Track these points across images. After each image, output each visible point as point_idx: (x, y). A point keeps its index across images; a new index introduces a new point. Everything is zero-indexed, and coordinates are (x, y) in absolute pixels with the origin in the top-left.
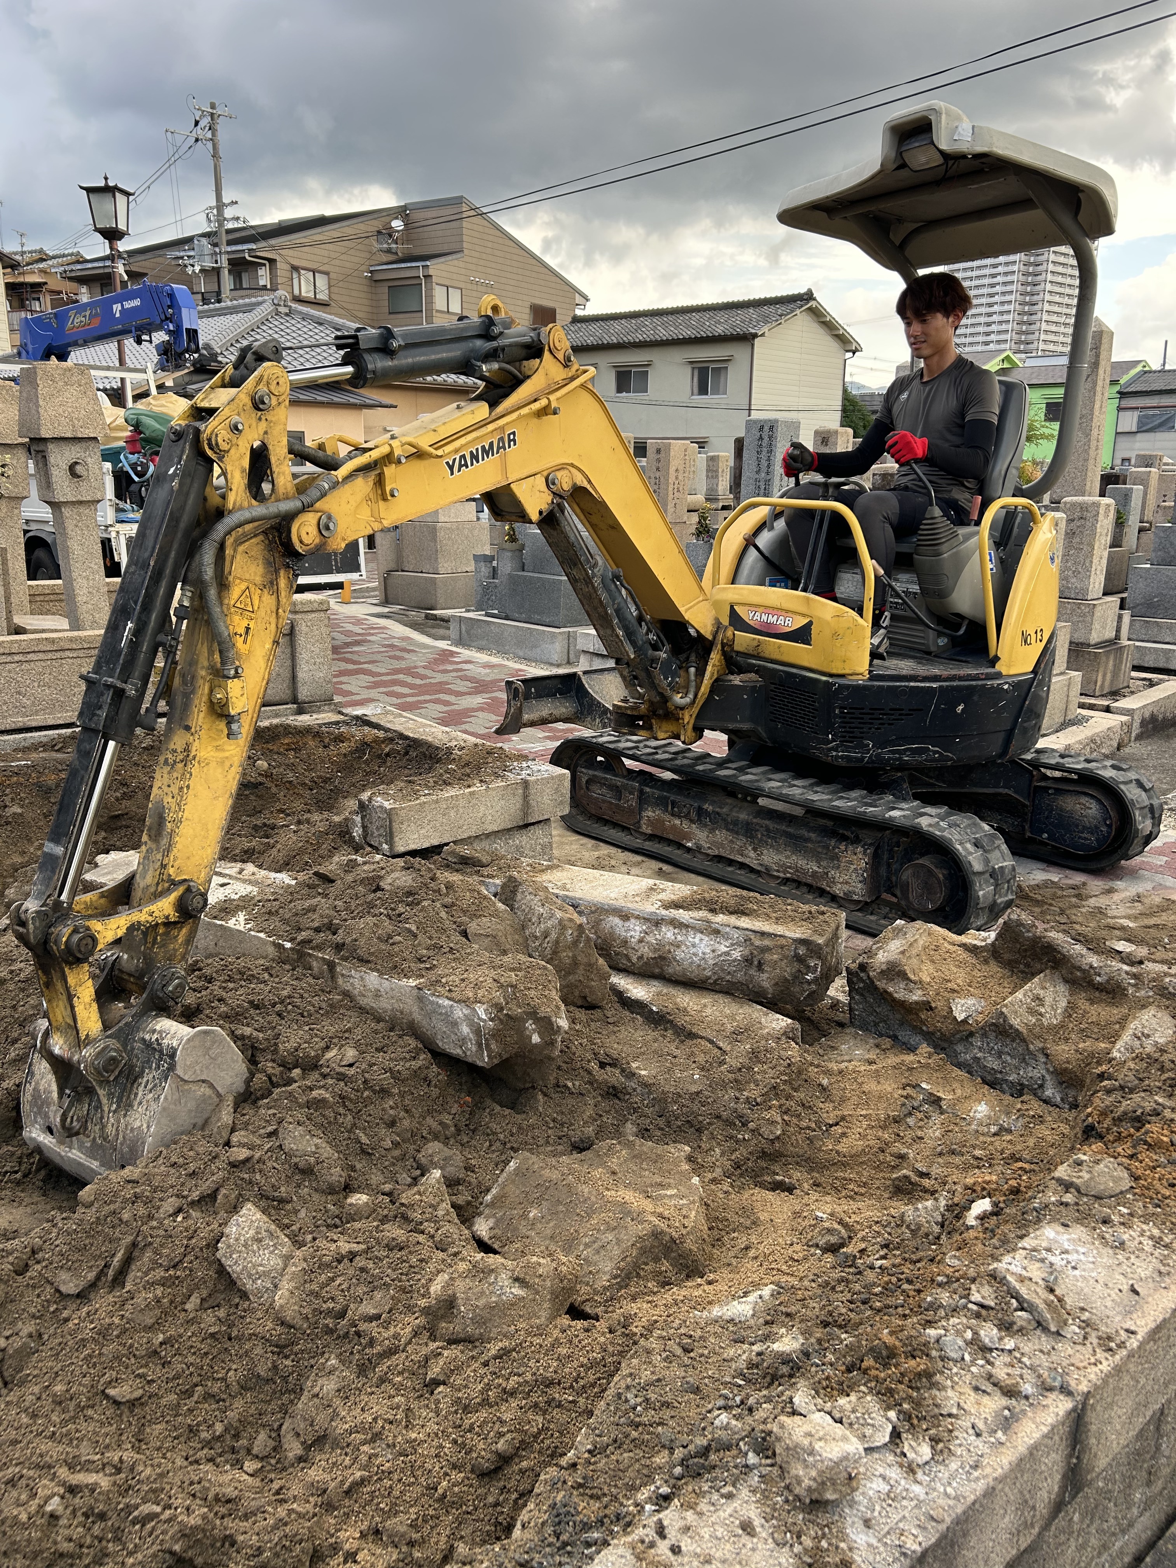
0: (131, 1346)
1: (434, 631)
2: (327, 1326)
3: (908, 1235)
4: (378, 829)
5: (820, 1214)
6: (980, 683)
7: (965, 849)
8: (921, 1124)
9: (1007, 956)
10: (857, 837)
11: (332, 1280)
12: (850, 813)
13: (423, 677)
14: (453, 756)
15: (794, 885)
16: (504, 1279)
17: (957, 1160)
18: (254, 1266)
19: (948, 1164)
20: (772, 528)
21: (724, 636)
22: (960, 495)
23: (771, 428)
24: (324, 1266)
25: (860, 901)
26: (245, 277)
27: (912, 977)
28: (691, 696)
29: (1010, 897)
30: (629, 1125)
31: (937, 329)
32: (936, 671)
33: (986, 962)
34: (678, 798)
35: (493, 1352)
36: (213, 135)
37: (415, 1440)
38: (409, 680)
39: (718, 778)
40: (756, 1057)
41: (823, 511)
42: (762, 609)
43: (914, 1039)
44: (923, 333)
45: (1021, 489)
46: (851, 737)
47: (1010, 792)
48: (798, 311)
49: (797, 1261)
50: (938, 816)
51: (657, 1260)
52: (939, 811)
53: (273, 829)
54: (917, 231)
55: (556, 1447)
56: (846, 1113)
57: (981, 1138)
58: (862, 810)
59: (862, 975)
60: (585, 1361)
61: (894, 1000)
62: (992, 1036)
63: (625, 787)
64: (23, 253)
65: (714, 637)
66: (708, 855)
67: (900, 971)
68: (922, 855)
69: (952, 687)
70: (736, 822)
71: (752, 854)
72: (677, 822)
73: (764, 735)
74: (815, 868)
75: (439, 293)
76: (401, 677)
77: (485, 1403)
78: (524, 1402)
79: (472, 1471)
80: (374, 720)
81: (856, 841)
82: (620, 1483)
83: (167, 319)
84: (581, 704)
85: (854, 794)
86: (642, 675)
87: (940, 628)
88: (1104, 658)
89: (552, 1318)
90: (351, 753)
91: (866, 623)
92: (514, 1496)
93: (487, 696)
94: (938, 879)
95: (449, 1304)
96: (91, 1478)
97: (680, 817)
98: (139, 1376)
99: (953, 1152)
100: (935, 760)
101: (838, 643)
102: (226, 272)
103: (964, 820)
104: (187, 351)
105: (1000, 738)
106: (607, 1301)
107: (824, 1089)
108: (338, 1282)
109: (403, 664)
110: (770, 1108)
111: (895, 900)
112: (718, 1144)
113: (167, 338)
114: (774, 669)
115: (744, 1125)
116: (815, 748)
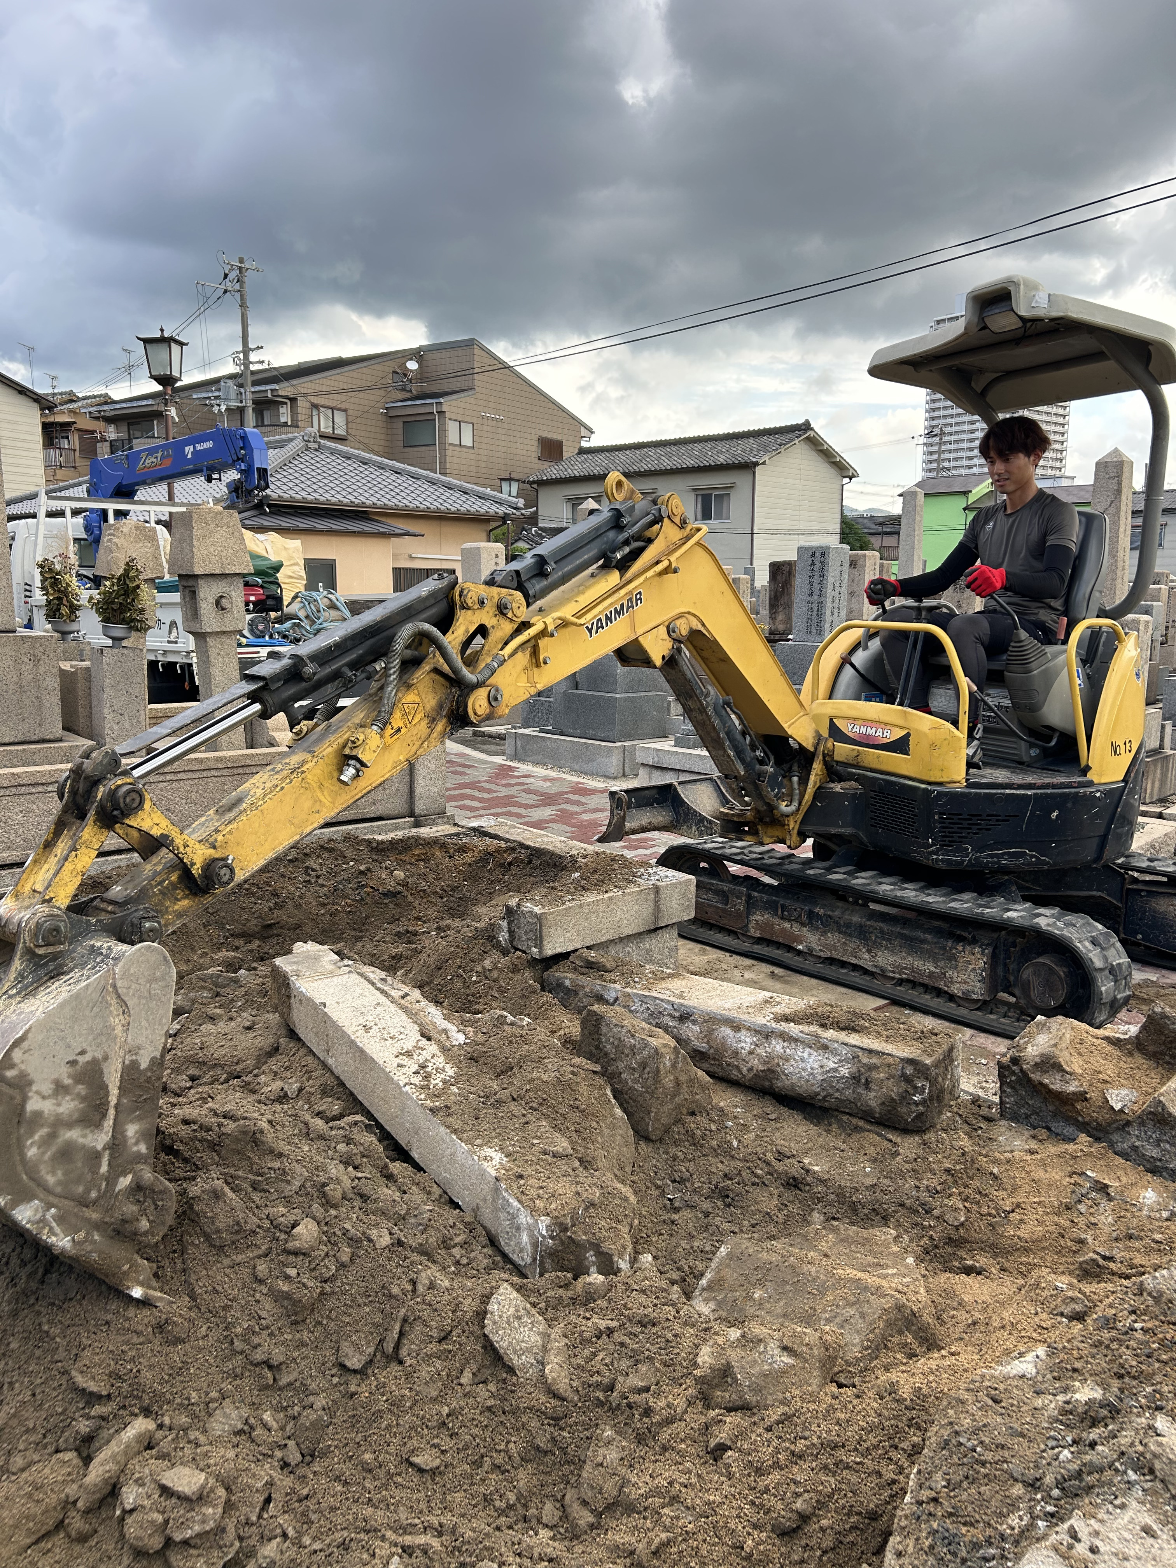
0: (423, 1417)
1: (486, 747)
2: (598, 1399)
3: (1150, 1302)
4: (526, 933)
5: (1060, 1285)
6: (1073, 790)
7: (1084, 947)
8: (1092, 1210)
9: (1151, 1048)
10: (974, 937)
11: (595, 1355)
12: (967, 914)
13: (489, 791)
14: (578, 864)
15: (910, 985)
16: (773, 1348)
17: (1137, 1244)
18: (518, 1342)
19: (1128, 1249)
20: (866, 648)
21: (825, 747)
22: (1044, 616)
23: (823, 554)
24: (585, 1342)
25: (978, 1000)
26: (267, 415)
27: (1068, 1069)
28: (796, 804)
29: (1128, 993)
30: (815, 1214)
31: (1019, 468)
32: (1030, 780)
33: (1130, 1054)
34: (788, 902)
35: (775, 1418)
36: (241, 287)
37: (714, 1502)
38: (476, 794)
39: (830, 882)
40: (929, 1147)
41: (917, 633)
42: (860, 722)
43: (1069, 1130)
44: (1006, 471)
45: (1105, 611)
46: (949, 842)
47: (1104, 895)
48: (796, 441)
49: (1046, 1329)
50: (1053, 916)
51: (900, 1333)
52: (1052, 911)
53: (415, 935)
54: (997, 380)
55: (851, 1506)
56: (1021, 1200)
57: (1155, 1222)
58: (980, 910)
59: (1014, 1068)
60: (864, 1424)
61: (1050, 1091)
62: (1150, 1124)
63: (732, 892)
64: (54, 394)
65: (816, 749)
66: (819, 957)
67: (1055, 1063)
68: (1040, 954)
69: (1046, 794)
70: (848, 925)
71: (866, 956)
72: (787, 925)
73: (865, 839)
74: (932, 969)
75: (452, 428)
76: (467, 791)
77: (777, 1465)
78: (814, 1464)
79: (773, 1531)
80: (491, 831)
81: (974, 941)
82: (989, 1511)
83: (239, 459)
84: (677, 813)
85: (966, 896)
86: (750, 787)
87: (1032, 740)
88: (1152, 767)
89: (823, 1385)
90: (476, 862)
91: (962, 735)
92: (819, 1553)
93: (555, 808)
94: (1059, 977)
95: (725, 1373)
96: (421, 1540)
97: (789, 920)
98: (434, 1446)
99: (1130, 1237)
100: (1031, 864)
101: (936, 753)
102: (251, 411)
103: (1080, 920)
104: (256, 488)
105: (1094, 844)
106: (861, 1371)
107: (995, 1178)
108: (600, 1357)
109: (466, 779)
110: (950, 1195)
111: (1013, 1000)
112: (906, 1231)
113: (239, 476)
114: (874, 778)
115: (927, 1212)
116: (915, 851)
